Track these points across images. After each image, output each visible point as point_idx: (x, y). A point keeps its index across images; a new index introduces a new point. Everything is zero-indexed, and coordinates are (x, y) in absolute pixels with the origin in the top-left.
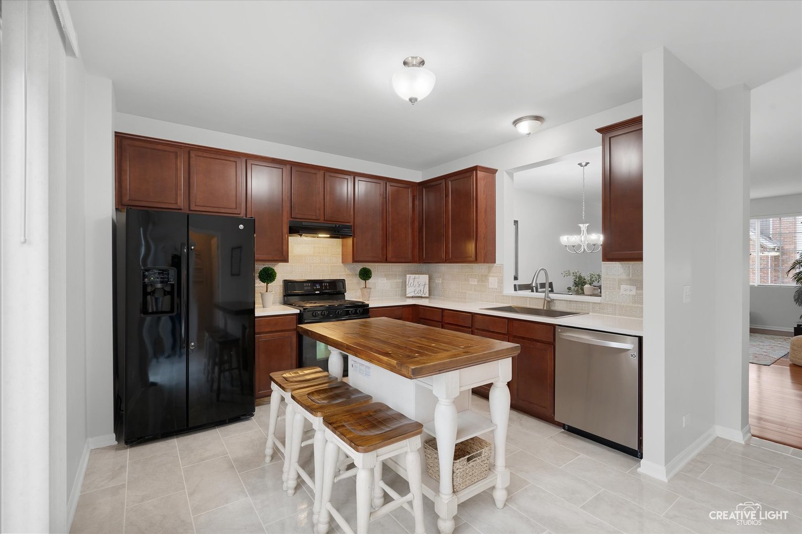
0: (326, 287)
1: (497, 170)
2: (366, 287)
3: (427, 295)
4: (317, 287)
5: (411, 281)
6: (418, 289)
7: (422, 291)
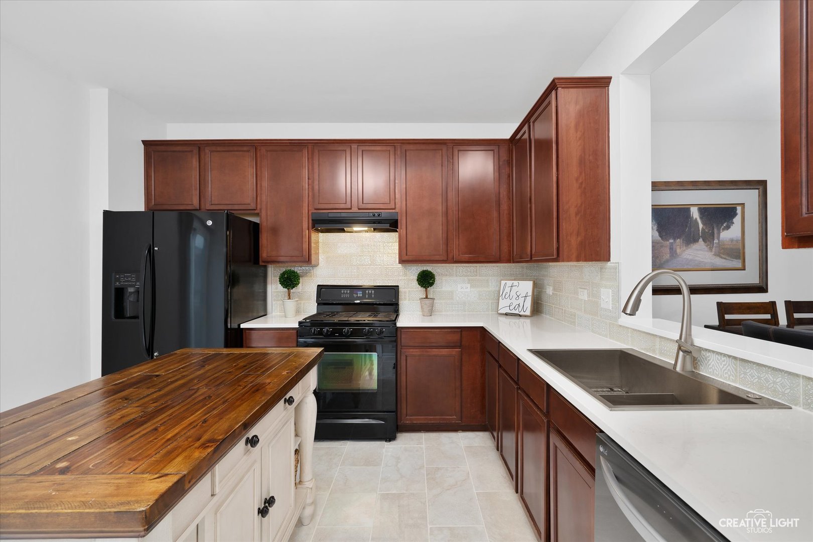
0: (370, 295)
1: (610, 78)
2: (427, 297)
3: (528, 313)
4: (359, 295)
5: (507, 290)
6: (515, 303)
7: (521, 305)
